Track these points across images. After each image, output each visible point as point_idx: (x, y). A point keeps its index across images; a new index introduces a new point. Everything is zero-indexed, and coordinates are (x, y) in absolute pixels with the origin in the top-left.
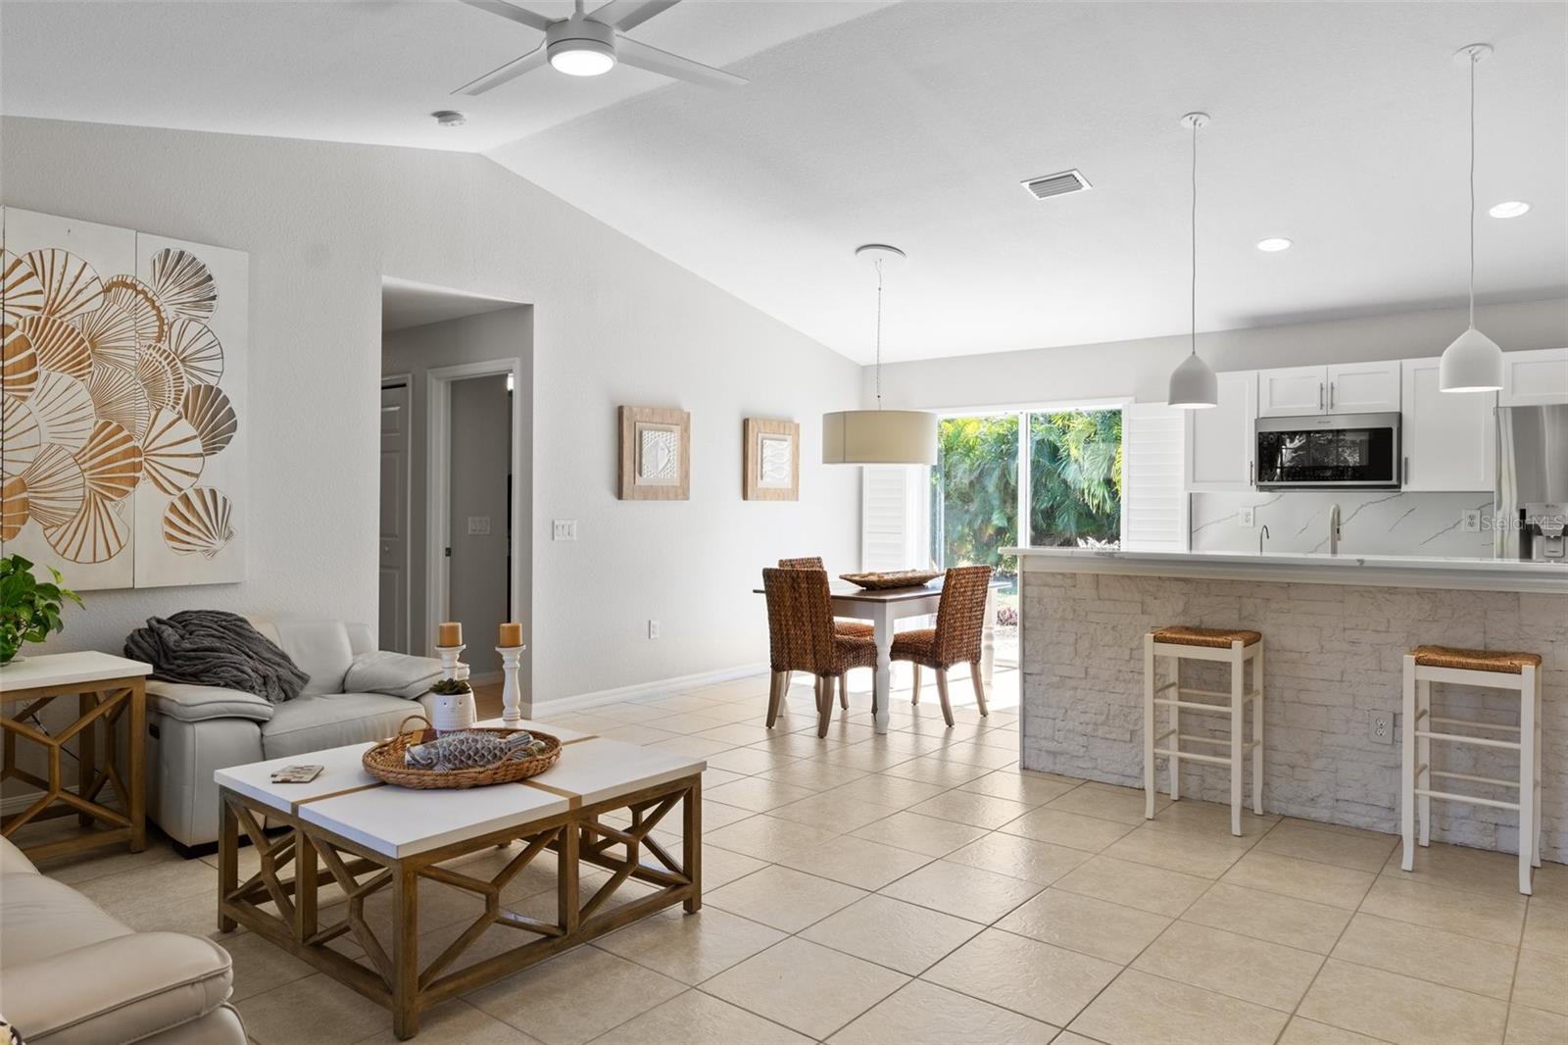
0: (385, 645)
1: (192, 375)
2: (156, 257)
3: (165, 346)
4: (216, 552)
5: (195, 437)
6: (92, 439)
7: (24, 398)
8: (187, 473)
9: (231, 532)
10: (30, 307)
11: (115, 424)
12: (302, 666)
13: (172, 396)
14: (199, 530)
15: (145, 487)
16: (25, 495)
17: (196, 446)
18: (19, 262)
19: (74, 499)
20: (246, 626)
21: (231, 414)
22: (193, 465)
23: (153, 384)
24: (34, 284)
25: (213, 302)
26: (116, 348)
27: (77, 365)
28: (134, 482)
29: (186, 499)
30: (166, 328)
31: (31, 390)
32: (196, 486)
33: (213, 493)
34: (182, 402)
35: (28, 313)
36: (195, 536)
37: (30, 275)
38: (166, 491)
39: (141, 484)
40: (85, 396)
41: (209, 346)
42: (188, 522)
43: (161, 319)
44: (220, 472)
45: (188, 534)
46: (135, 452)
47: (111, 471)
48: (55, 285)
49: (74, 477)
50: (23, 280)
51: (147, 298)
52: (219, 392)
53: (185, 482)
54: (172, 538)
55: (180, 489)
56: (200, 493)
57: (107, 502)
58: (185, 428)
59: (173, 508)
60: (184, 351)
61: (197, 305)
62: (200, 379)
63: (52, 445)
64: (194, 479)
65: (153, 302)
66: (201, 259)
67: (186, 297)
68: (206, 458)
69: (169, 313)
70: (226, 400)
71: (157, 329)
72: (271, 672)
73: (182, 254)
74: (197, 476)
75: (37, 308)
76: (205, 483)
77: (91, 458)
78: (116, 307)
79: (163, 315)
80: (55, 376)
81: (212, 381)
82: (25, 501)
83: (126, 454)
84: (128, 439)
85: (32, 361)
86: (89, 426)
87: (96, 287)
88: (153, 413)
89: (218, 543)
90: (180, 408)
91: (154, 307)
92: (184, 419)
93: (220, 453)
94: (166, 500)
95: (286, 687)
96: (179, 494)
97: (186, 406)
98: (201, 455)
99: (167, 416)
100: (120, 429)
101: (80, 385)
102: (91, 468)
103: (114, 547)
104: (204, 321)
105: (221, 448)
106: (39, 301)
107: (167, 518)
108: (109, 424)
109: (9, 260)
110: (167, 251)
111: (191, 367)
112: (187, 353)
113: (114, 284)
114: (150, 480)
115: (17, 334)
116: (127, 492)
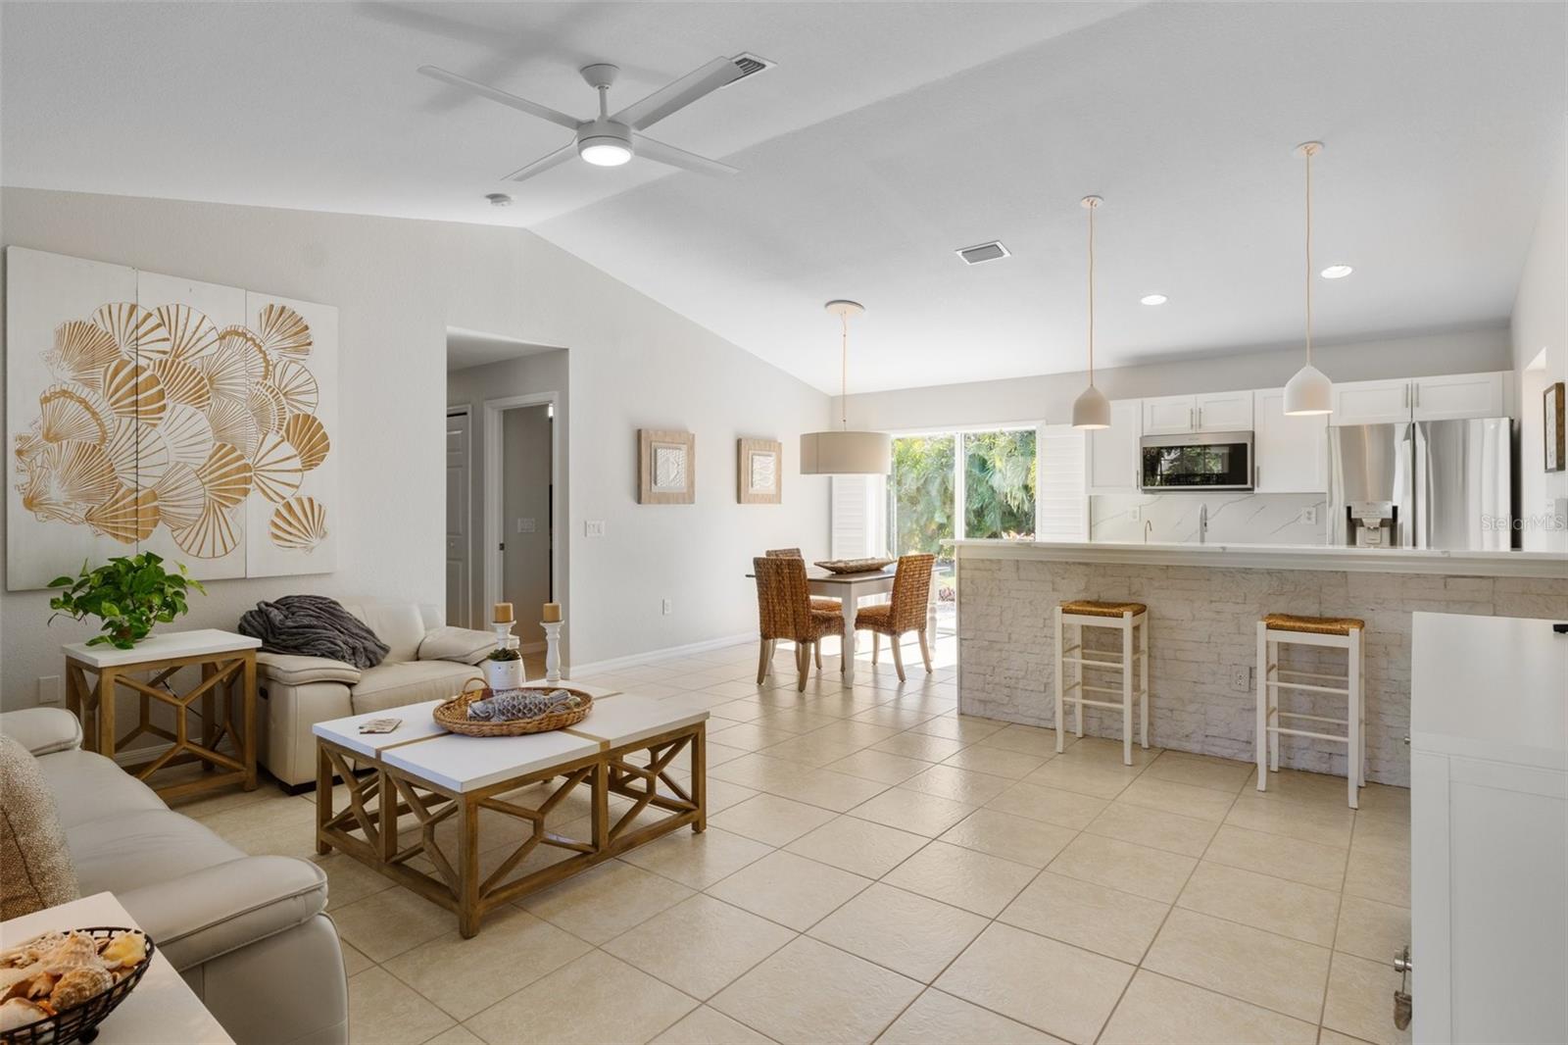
0: (451, 621)
1: (292, 405)
2: (262, 311)
3: (270, 383)
4: (312, 548)
5: (295, 456)
6: (211, 458)
7: (155, 425)
8: (289, 485)
9: (325, 533)
10: (158, 352)
11: (229, 446)
12: (384, 640)
13: (277, 423)
14: (299, 530)
15: (255, 497)
16: (155, 503)
17: (297, 463)
18: (150, 315)
19: (196, 506)
20: (338, 608)
21: (325, 437)
22: (294, 478)
23: (260, 414)
24: (162, 332)
25: (309, 347)
26: (230, 384)
27: (198, 398)
28: (246, 492)
29: (288, 506)
30: (271, 368)
31: (160, 419)
32: (297, 495)
33: (311, 501)
34: (284, 428)
35: (157, 356)
36: (295, 535)
37: (159, 326)
38: (272, 499)
39: (251, 493)
40: (205, 423)
41: (307, 382)
42: (290, 524)
43: (266, 361)
44: (318, 483)
45: (290, 534)
46: (246, 468)
47: (226, 484)
48: (180, 334)
49: (197, 488)
50: (153, 330)
51: (255, 345)
52: (315, 419)
53: (287, 492)
54: (277, 537)
55: (284, 498)
56: (300, 501)
57: (223, 509)
58: (288, 449)
59: (278, 513)
60: (286, 386)
61: (296, 349)
62: (299, 409)
63: (178, 463)
64: (295, 490)
65: (260, 347)
66: (299, 313)
67: (288, 343)
68: (305, 473)
69: (273, 356)
70: (320, 426)
71: (263, 369)
72: (358, 645)
73: (283, 308)
74: (297, 487)
75: (164, 353)
76: (304, 493)
77: (210, 473)
78: (230, 351)
79: (269, 357)
80: (180, 407)
81: (309, 411)
82: (156, 507)
83: (239, 470)
84: (241, 457)
85: (161, 395)
86: (208, 448)
87: (213, 335)
88: (261, 437)
89: (315, 541)
90: (283, 432)
91: (261, 351)
92: (286, 443)
93: (316, 469)
94: (273, 506)
95: (371, 656)
96: (283, 502)
97: (288, 431)
98: (301, 470)
99: (272, 439)
100: (234, 450)
101: (200, 414)
102: (210, 481)
103: (230, 545)
104: (302, 363)
105: (316, 465)
106: (166, 346)
107: (272, 521)
108: (225, 445)
109: (142, 314)
110: (272, 306)
111: (292, 400)
112: (288, 389)
113: (228, 333)
114: (259, 491)
115: (148, 373)
116: (240, 500)
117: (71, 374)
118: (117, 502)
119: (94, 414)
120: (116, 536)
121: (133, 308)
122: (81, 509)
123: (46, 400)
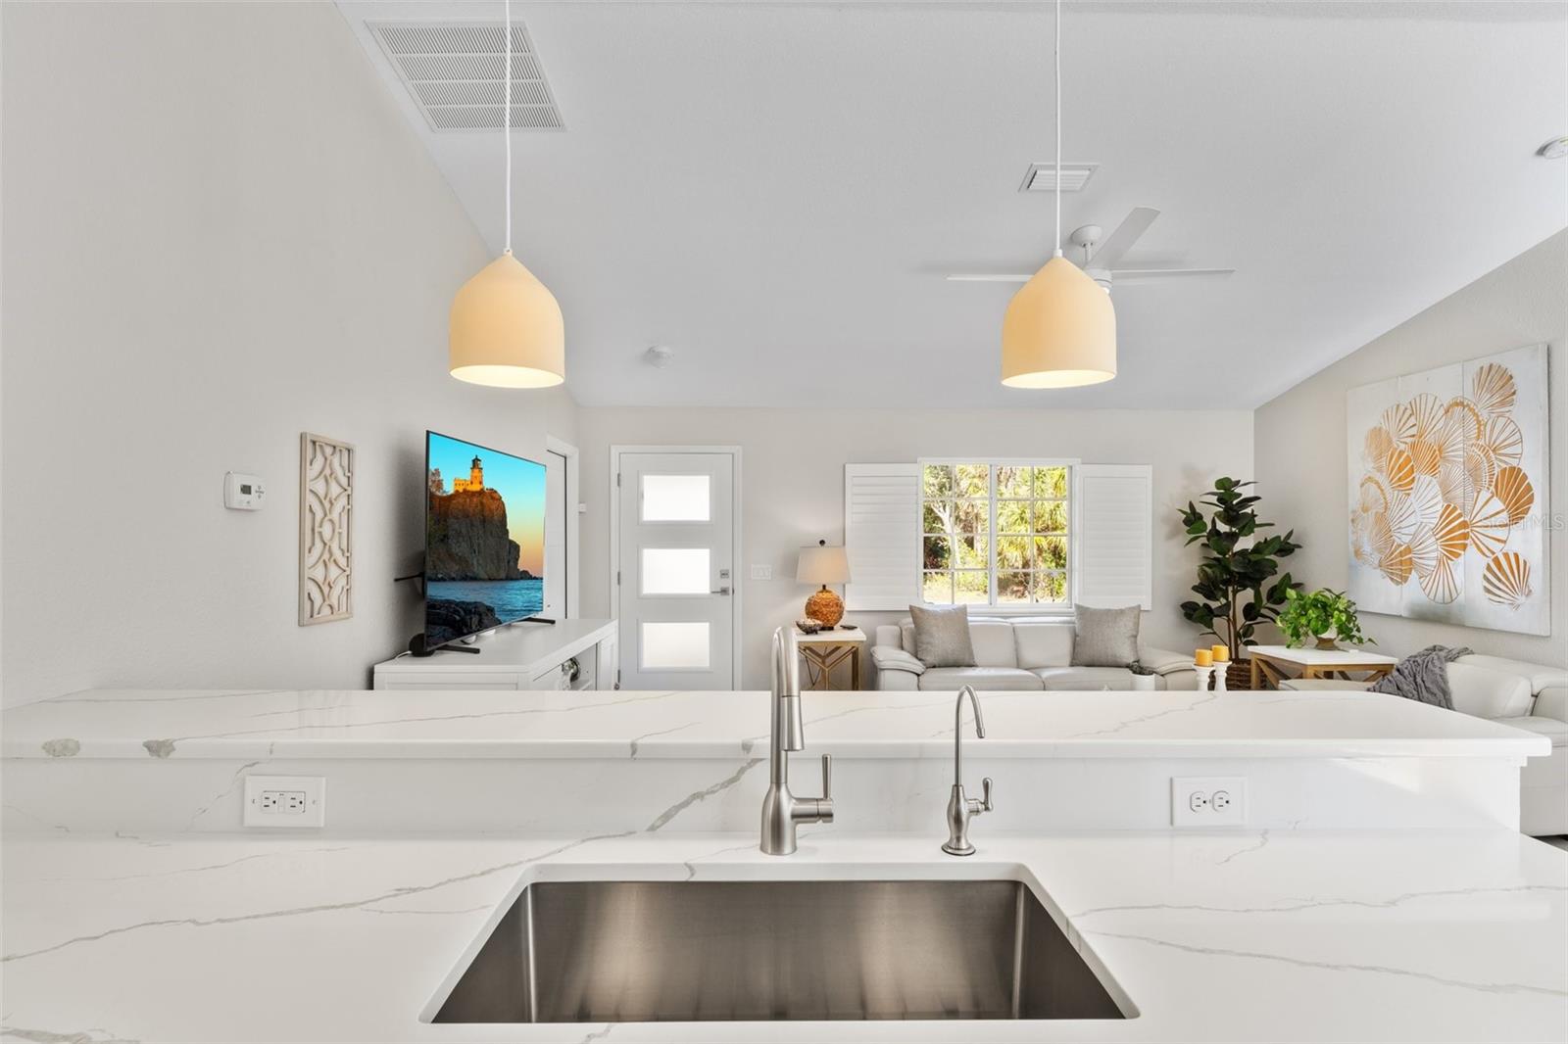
1: (1501, 461)
2: (1475, 375)
3: (1481, 442)
4: (1519, 606)
5: (1503, 511)
6: (1441, 517)
7: (1409, 494)
8: (1497, 540)
9: (1530, 591)
10: (1411, 436)
11: (1453, 506)
13: (1488, 479)
14: (1507, 587)
15: (1472, 549)
16: (1410, 556)
17: (1504, 517)
18: (1406, 409)
19: (1433, 559)
21: (1529, 488)
22: (1501, 534)
23: (1473, 473)
24: (1412, 420)
25: (1514, 397)
26: (1453, 451)
27: (1433, 468)
28: (1464, 547)
29: (1497, 561)
30: (1482, 428)
31: (1413, 488)
32: (1505, 550)
33: (1517, 556)
34: (1494, 484)
35: (1409, 440)
36: (1504, 591)
37: (1411, 416)
38: (1484, 554)
39: (1469, 548)
40: (1437, 488)
41: (1513, 433)
42: (1500, 580)
43: (1479, 422)
44: (1522, 538)
45: (1500, 589)
46: (1465, 524)
47: (1451, 539)
48: (1422, 418)
49: (1434, 544)
50: (1408, 419)
51: (1471, 410)
52: (1520, 470)
53: (1496, 547)
54: (1488, 591)
55: (1493, 553)
56: (1506, 555)
57: (1449, 562)
58: (1497, 504)
59: (1489, 568)
60: (1494, 443)
61: (1502, 403)
62: (1505, 462)
63: (1422, 523)
64: (1503, 545)
65: (1474, 411)
66: (1503, 366)
67: (1495, 399)
68: (1511, 527)
69: (1484, 415)
70: (1525, 477)
71: (1476, 431)
73: (1491, 366)
74: (1505, 542)
75: (1413, 436)
76: (1510, 548)
77: (1441, 531)
78: (1452, 422)
79: (1480, 418)
80: (1423, 477)
81: (1514, 462)
82: (1410, 558)
83: (1460, 526)
84: (1460, 515)
85: (1413, 469)
86: (1440, 508)
87: (1442, 411)
88: (1476, 494)
89: (1521, 599)
90: (1492, 488)
91: (1476, 415)
92: (1495, 498)
93: (1522, 523)
94: (1485, 561)
96: (1493, 557)
97: (1496, 487)
98: (1506, 525)
99: (1485, 495)
100: (1455, 509)
101: (1435, 481)
102: (1442, 537)
104: (1507, 415)
105: (1522, 518)
106: (1413, 431)
107: (1485, 576)
108: (1449, 506)
109: (1402, 408)
110: (1482, 368)
111: (1500, 454)
112: (1497, 444)
113: (1451, 406)
114: (1474, 545)
115: (1405, 454)
116: (1460, 555)
117: (1372, 465)
118: (1392, 553)
119: (1382, 490)
120: (1392, 579)
121: (1398, 406)
122: (1376, 558)
123: (1362, 485)
